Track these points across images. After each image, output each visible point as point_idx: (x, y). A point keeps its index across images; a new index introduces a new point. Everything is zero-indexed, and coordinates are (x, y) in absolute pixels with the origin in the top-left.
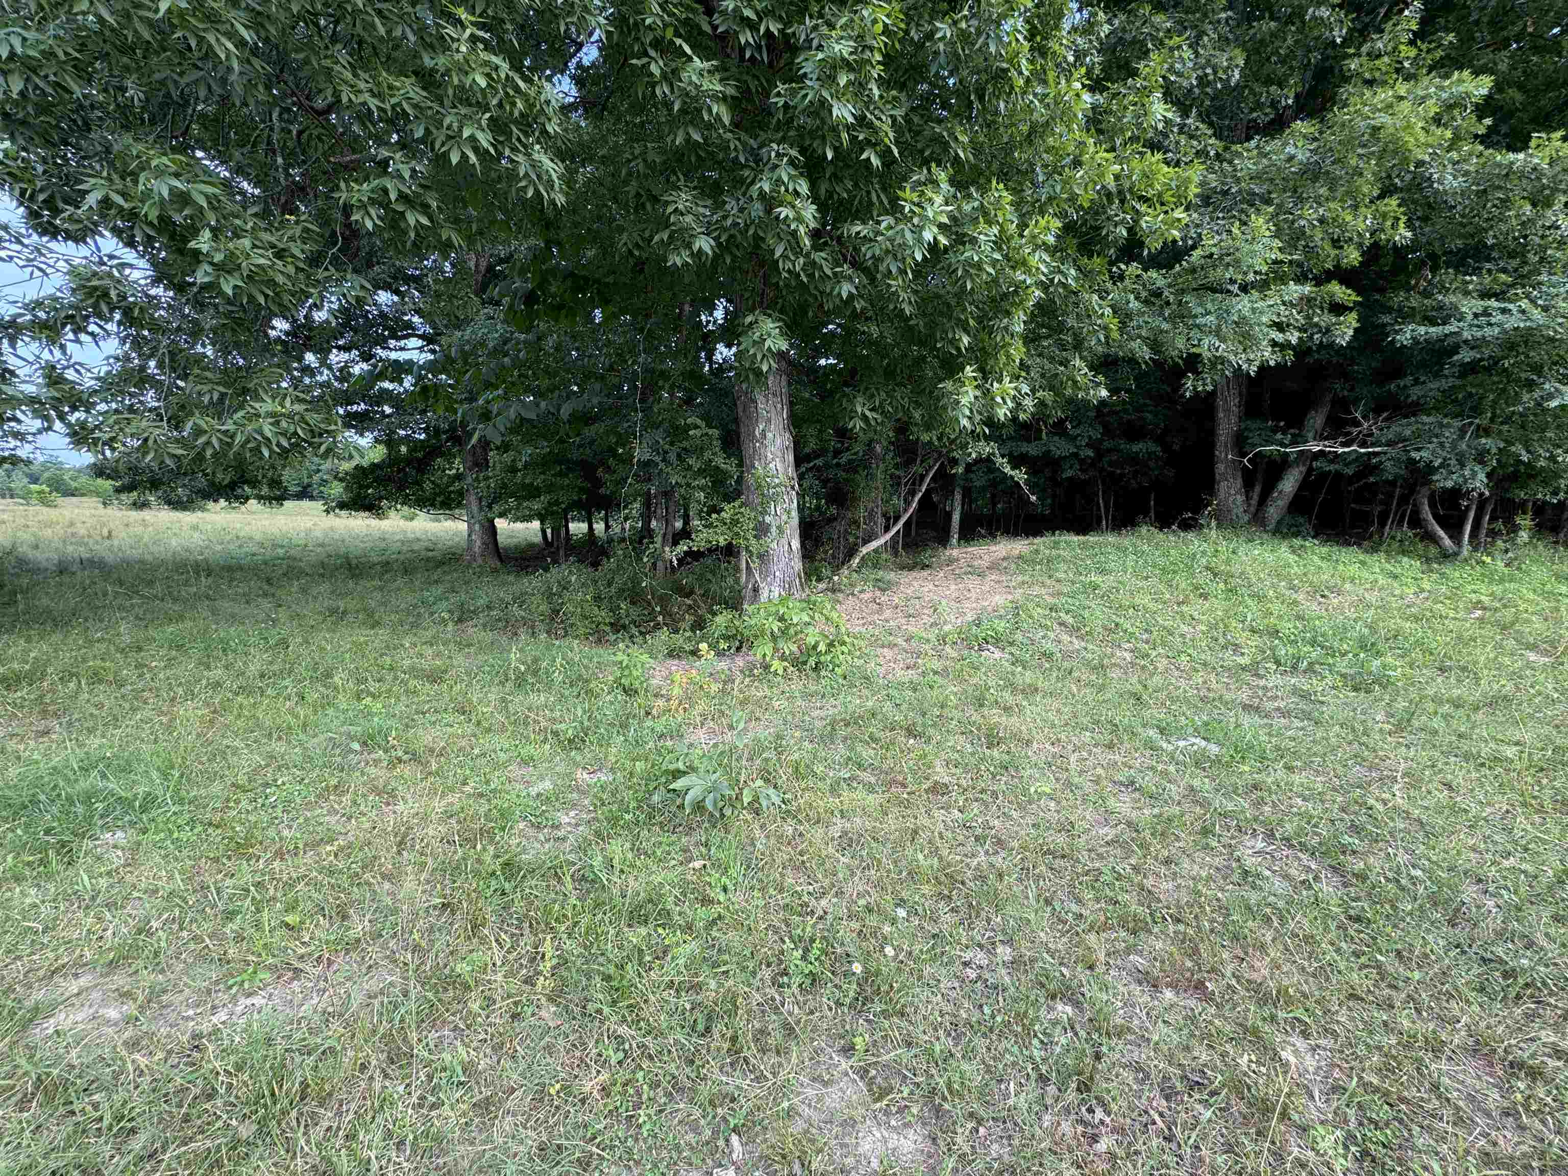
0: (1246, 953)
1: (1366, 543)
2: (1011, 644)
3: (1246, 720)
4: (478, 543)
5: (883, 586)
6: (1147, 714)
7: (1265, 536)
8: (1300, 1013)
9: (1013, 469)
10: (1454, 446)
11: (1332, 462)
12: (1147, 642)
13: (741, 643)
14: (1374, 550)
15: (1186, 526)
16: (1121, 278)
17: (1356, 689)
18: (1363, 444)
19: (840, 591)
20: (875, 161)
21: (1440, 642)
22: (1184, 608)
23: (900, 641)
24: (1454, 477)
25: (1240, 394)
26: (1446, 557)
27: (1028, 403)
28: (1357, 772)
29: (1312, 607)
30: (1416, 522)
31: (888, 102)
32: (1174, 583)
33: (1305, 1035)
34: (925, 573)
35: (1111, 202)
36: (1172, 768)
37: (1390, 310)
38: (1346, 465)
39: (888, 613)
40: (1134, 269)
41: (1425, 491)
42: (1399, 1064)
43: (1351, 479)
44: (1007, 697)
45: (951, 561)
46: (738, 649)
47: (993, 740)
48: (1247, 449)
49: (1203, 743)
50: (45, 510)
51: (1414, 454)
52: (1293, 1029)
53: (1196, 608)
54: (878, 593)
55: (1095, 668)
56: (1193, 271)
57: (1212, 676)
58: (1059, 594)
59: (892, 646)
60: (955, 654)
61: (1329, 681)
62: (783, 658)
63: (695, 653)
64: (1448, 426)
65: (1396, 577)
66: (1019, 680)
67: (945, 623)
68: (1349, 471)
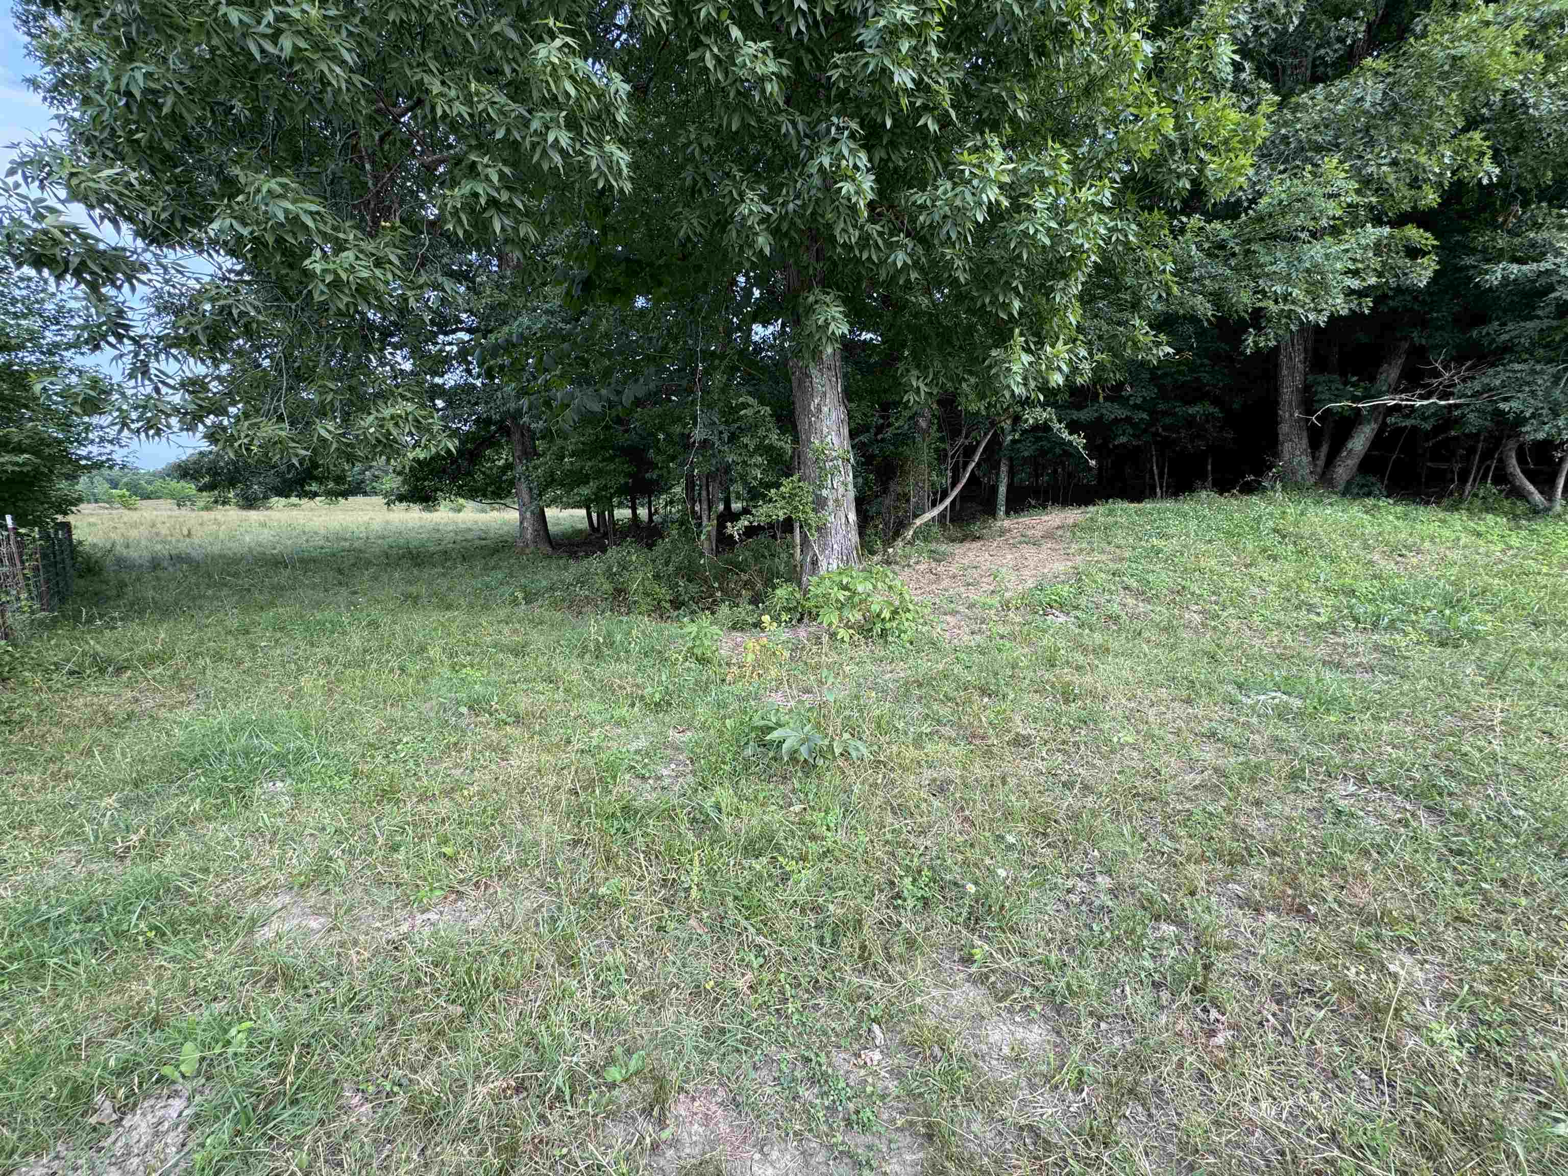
0: (1346, 881)
1: (1445, 502)
2: (1077, 608)
3: (1328, 675)
4: (530, 530)
5: (937, 557)
6: (1222, 671)
7: (1335, 498)
8: (1404, 932)
9: (1070, 434)
10: (1548, 392)
11: (1407, 416)
12: (1216, 603)
13: (802, 615)
14: (1454, 507)
15: (1249, 489)
16: (1182, 231)
17: (1442, 644)
18: (1445, 396)
19: (896, 563)
20: (933, 127)
21: (1531, 598)
22: (1253, 570)
23: (961, 609)
24: (1546, 428)
25: (1306, 350)
26: (1535, 512)
27: (1086, 366)
28: (1449, 720)
29: (1388, 566)
30: (1502, 477)
31: (945, 64)
32: (1241, 546)
33: (1411, 951)
34: (978, 544)
35: (1173, 152)
36: (1254, 720)
37: (1473, 251)
38: (1425, 419)
39: (945, 583)
40: (1196, 221)
41: (1512, 445)
42: (1510, 976)
43: (1427, 435)
44: (1080, 658)
45: (1002, 532)
46: (800, 621)
47: (1068, 697)
48: (1316, 406)
49: (1285, 697)
50: (126, 512)
51: (1501, 406)
52: (1399, 945)
53: (1264, 570)
54: (933, 565)
55: (1165, 629)
56: (1260, 219)
57: (1288, 635)
58: (1122, 559)
59: (954, 613)
60: (1018, 619)
61: (1413, 636)
62: (848, 626)
63: (758, 625)
64: (1542, 372)
65: (1479, 535)
66: (1086, 641)
67: (1007, 590)
68: (1427, 426)
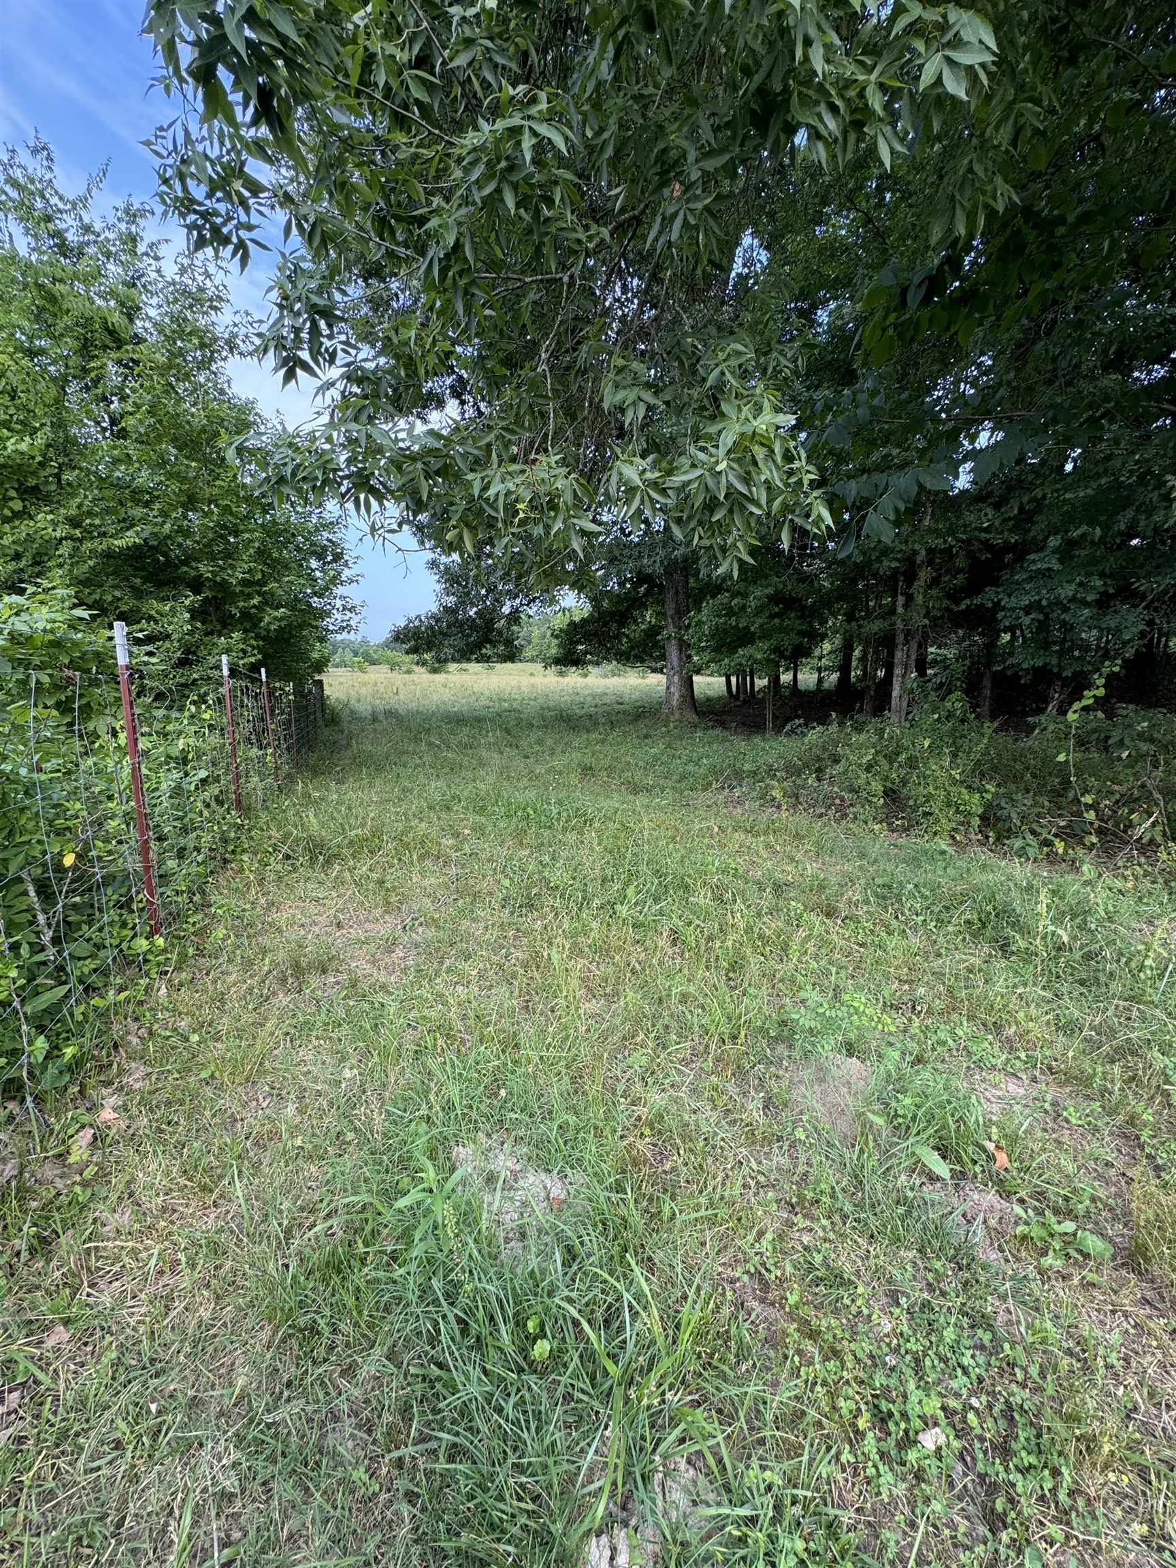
4: (677, 696)
